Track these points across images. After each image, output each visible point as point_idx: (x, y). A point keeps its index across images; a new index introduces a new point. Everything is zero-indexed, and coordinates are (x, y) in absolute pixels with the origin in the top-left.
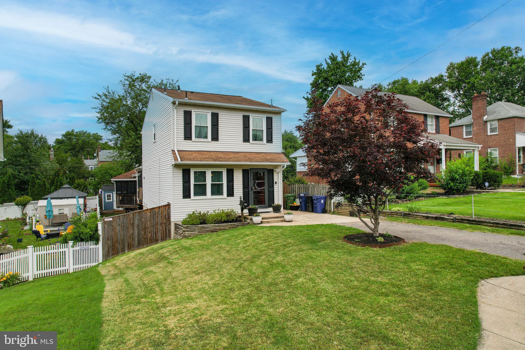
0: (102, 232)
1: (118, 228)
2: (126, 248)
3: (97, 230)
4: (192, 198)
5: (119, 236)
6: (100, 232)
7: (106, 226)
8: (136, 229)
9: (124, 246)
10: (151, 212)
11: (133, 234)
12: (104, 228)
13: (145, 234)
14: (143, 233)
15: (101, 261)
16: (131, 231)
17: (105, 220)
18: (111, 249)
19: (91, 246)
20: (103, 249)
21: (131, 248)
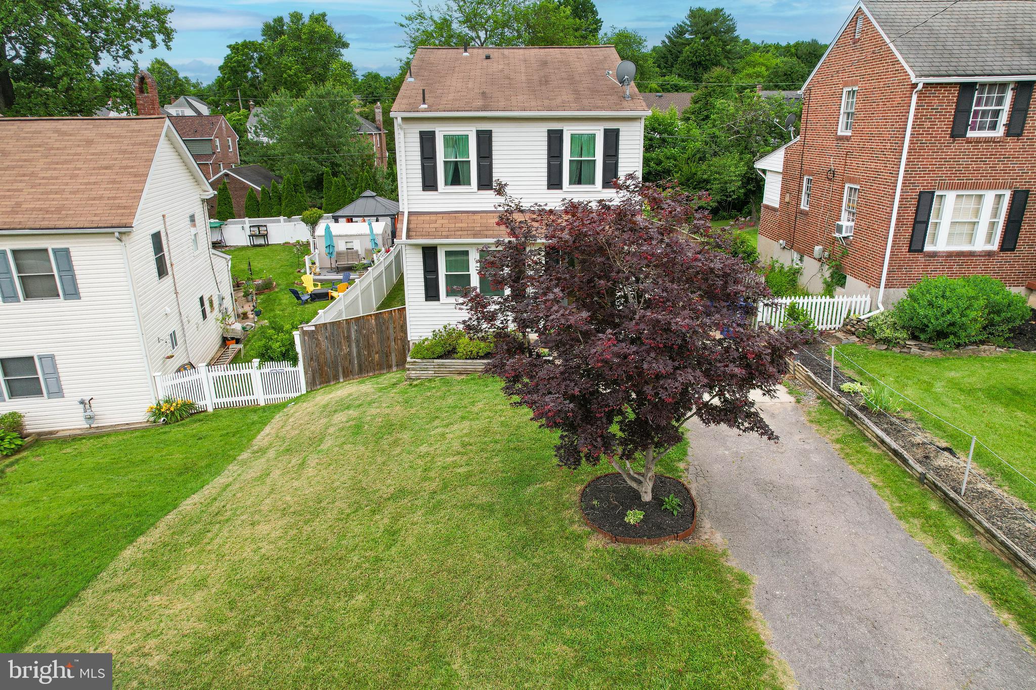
0: (302, 347)
1: (324, 344)
2: (341, 376)
3: (292, 344)
4: (441, 301)
5: (328, 355)
6: (298, 348)
7: (306, 338)
8: (354, 345)
9: (338, 372)
10: (376, 319)
11: (350, 353)
12: (303, 342)
13: (369, 355)
14: (366, 353)
15: (304, 392)
16: (346, 350)
17: (305, 329)
18: (317, 375)
19: (286, 367)
20: (306, 373)
21: (348, 374)
